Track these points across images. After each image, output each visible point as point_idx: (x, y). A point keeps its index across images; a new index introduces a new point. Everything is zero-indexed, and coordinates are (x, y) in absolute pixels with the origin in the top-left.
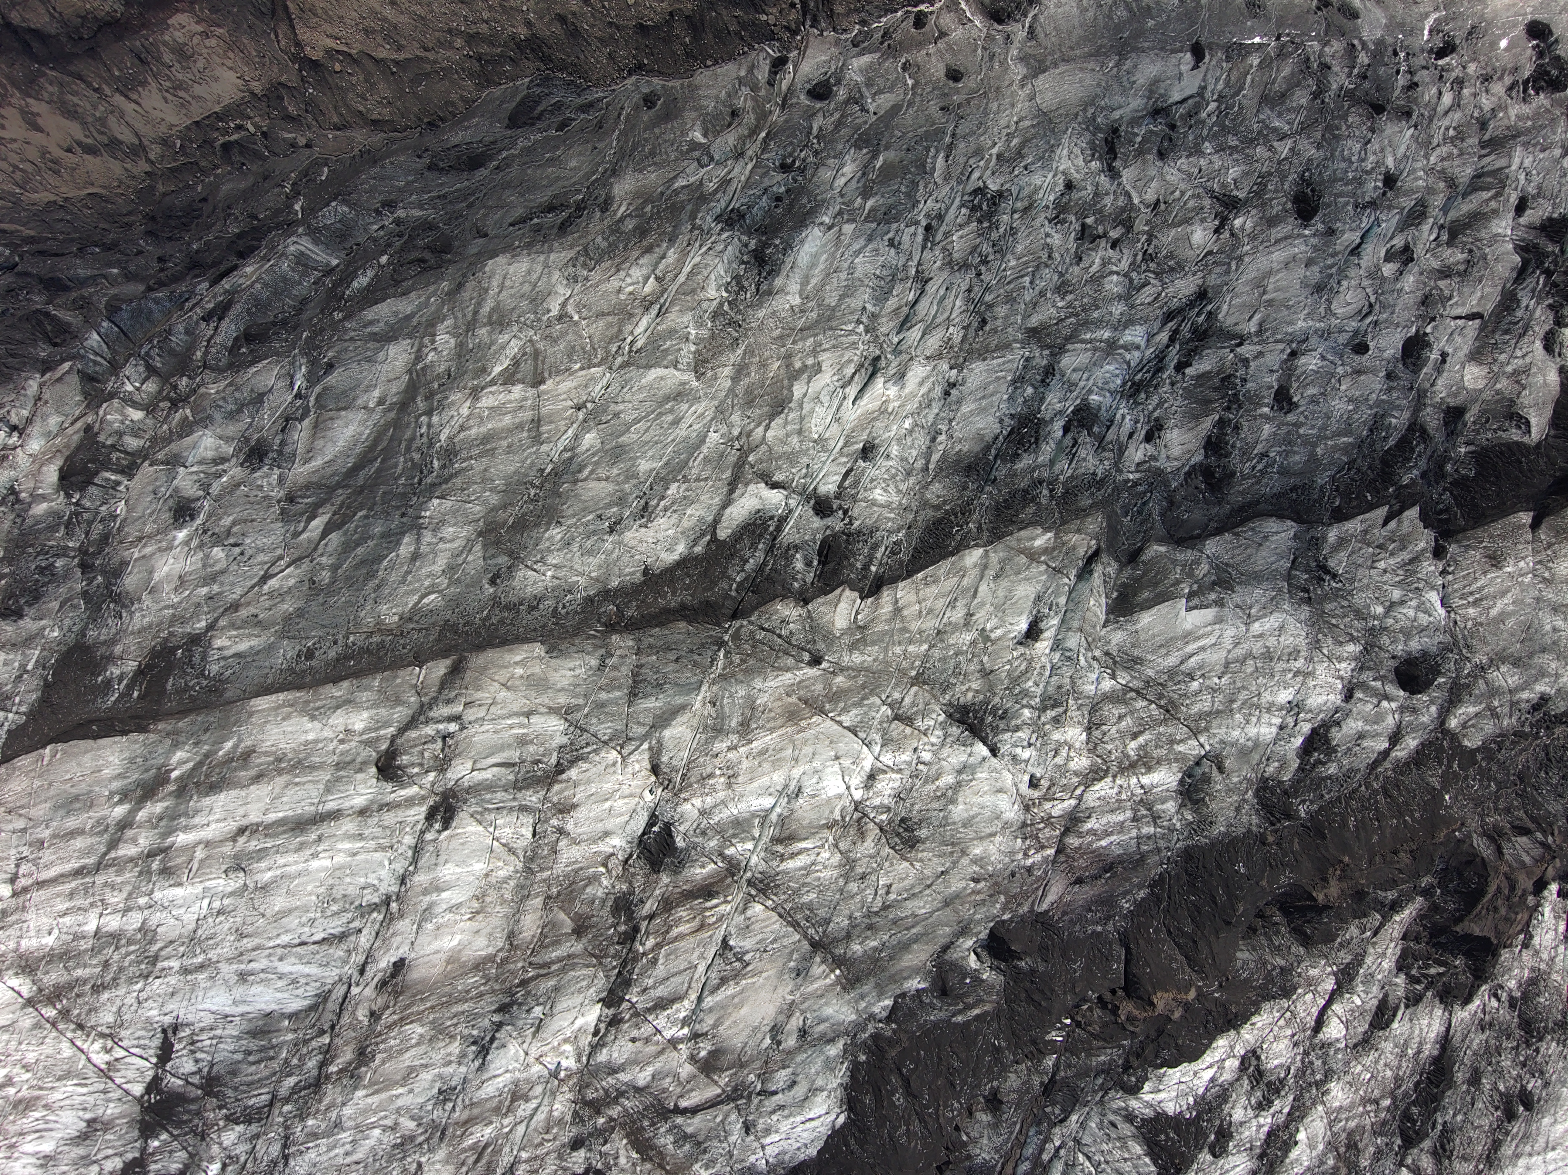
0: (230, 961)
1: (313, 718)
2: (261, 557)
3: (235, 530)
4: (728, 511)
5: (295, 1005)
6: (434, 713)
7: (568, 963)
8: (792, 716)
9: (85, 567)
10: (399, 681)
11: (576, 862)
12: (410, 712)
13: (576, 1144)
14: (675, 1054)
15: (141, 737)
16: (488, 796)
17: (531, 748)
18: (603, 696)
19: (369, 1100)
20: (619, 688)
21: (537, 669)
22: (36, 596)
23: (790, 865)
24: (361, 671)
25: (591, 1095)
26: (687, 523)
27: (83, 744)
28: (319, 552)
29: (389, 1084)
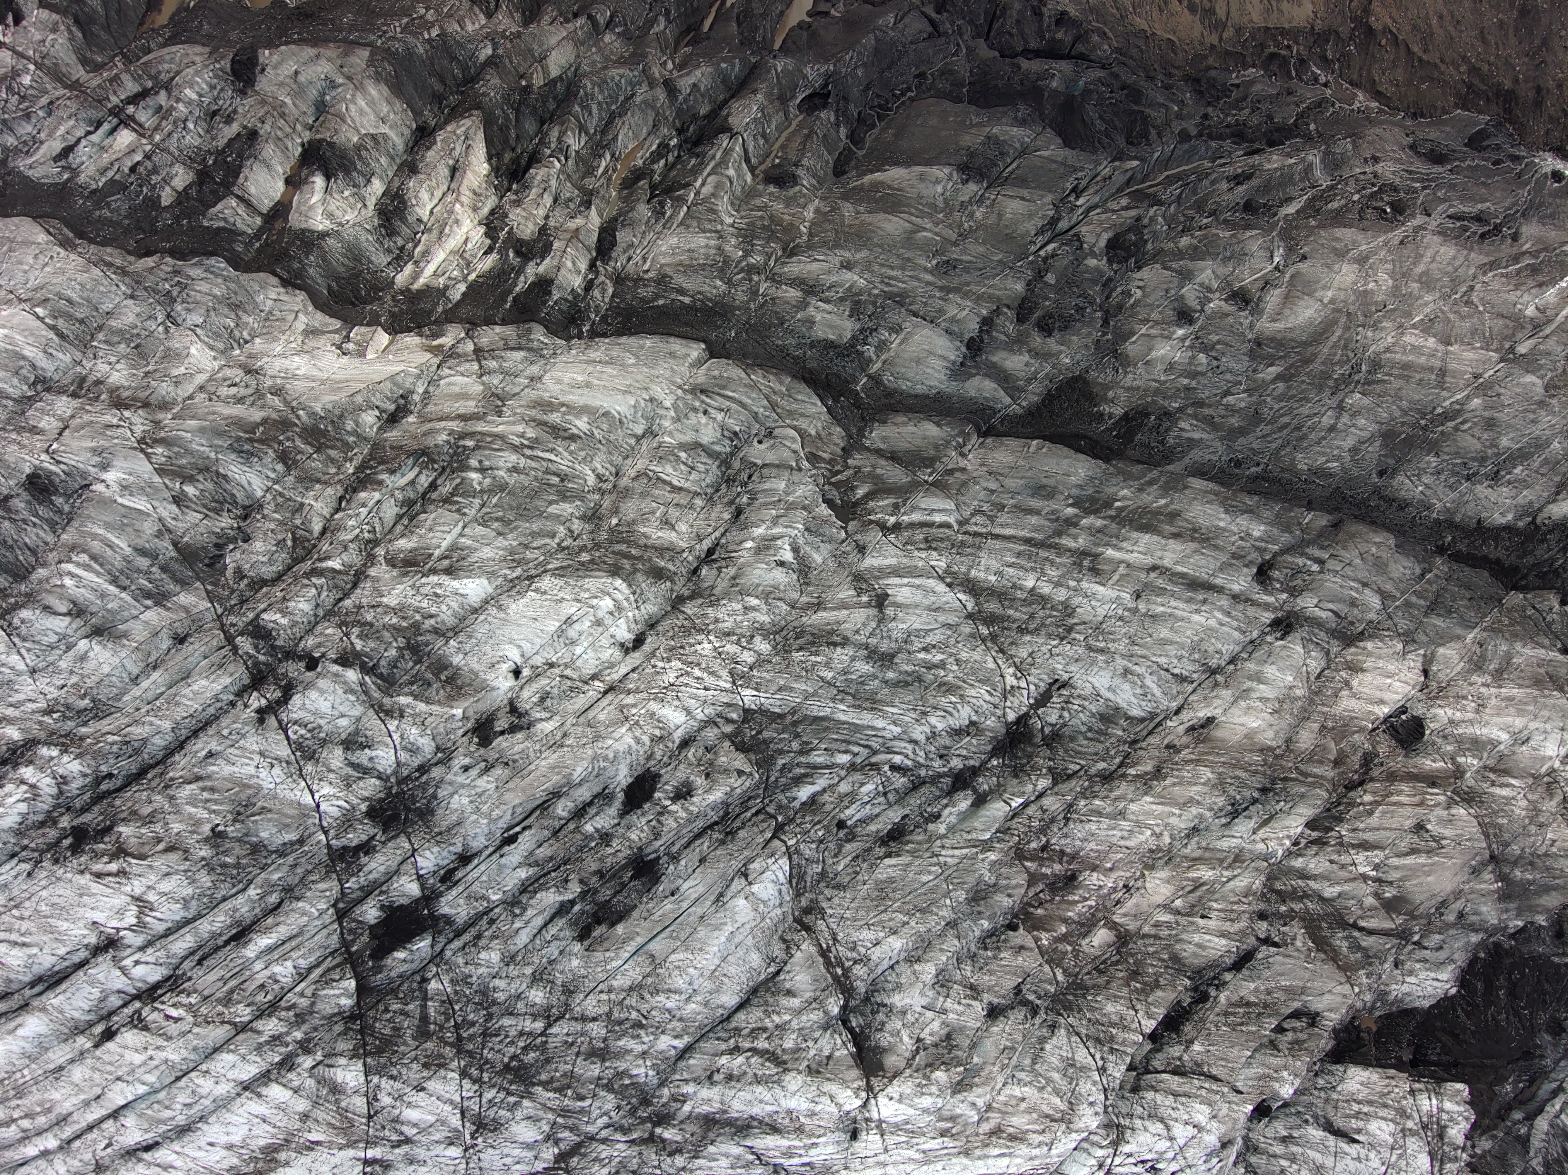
0: (1123, 656)
1: (1227, 512)
2: (1228, 376)
3: (1218, 347)
4: (1551, 506)
5: (1136, 712)
6: (1308, 550)
7: (1319, 781)
8: (1537, 683)
9: (1106, 322)
10: (1292, 514)
11: (1353, 710)
12: (1293, 541)
13: (1262, 915)
14: (1363, 885)
15: (1104, 466)
16: (1317, 630)
17: (1356, 611)
18: (1414, 599)
19: (1154, 807)
20: (1426, 598)
21: (1384, 555)
22: (1066, 325)
23: (1498, 791)
24: (1270, 494)
25: (1278, 886)
26: (1520, 500)
27: (1066, 451)
28: (1268, 391)
29: (1171, 802)
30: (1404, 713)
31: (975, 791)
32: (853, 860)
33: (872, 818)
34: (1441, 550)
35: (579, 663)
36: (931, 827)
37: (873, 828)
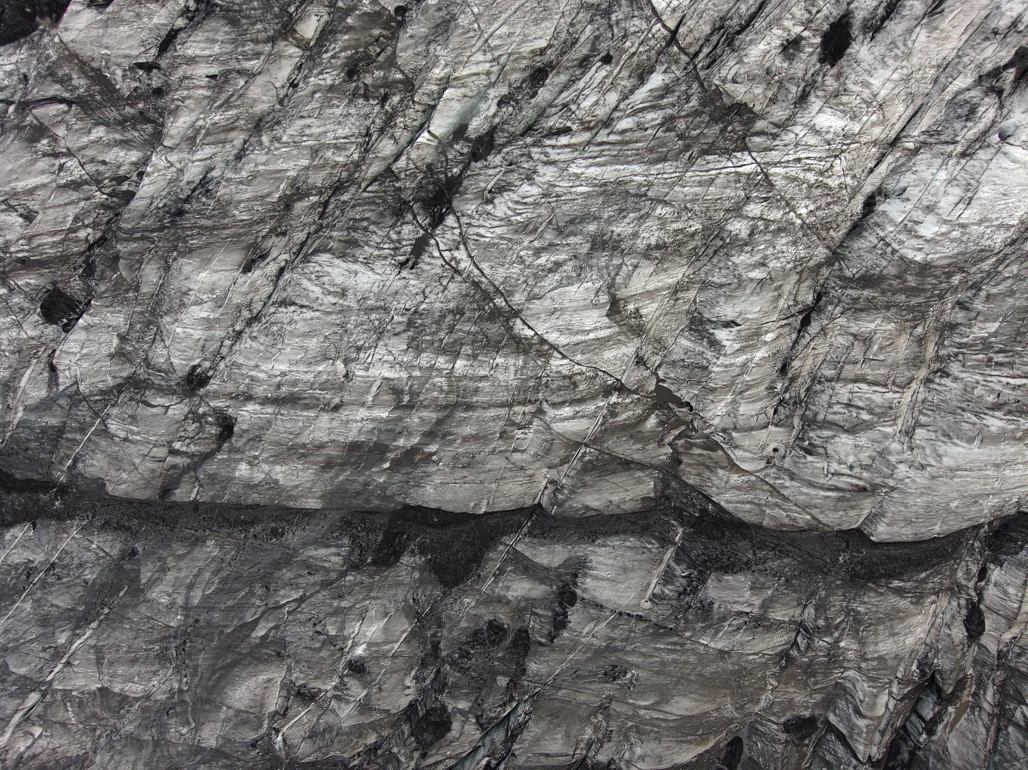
1: (276, 482)
2: (302, 617)
3: (318, 645)
5: (323, 257)
6: (188, 461)
7: (130, 235)
9: (436, 647)
10: (211, 493)
11: (112, 313)
12: (204, 466)
13: (159, 92)
14: (70, 146)
16: (163, 383)
17: (129, 411)
18: (78, 437)
19: (285, 165)
20: (68, 440)
21: (114, 472)
22: (476, 636)
24: (237, 509)
25: (149, 128)
28: (260, 610)
30: (65, 325)
31: (468, 140)
32: (577, 40)
33: (565, 87)
34: (63, 490)
35: (939, 161)
36: (504, 90)
37: (563, 78)
